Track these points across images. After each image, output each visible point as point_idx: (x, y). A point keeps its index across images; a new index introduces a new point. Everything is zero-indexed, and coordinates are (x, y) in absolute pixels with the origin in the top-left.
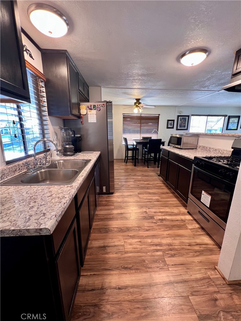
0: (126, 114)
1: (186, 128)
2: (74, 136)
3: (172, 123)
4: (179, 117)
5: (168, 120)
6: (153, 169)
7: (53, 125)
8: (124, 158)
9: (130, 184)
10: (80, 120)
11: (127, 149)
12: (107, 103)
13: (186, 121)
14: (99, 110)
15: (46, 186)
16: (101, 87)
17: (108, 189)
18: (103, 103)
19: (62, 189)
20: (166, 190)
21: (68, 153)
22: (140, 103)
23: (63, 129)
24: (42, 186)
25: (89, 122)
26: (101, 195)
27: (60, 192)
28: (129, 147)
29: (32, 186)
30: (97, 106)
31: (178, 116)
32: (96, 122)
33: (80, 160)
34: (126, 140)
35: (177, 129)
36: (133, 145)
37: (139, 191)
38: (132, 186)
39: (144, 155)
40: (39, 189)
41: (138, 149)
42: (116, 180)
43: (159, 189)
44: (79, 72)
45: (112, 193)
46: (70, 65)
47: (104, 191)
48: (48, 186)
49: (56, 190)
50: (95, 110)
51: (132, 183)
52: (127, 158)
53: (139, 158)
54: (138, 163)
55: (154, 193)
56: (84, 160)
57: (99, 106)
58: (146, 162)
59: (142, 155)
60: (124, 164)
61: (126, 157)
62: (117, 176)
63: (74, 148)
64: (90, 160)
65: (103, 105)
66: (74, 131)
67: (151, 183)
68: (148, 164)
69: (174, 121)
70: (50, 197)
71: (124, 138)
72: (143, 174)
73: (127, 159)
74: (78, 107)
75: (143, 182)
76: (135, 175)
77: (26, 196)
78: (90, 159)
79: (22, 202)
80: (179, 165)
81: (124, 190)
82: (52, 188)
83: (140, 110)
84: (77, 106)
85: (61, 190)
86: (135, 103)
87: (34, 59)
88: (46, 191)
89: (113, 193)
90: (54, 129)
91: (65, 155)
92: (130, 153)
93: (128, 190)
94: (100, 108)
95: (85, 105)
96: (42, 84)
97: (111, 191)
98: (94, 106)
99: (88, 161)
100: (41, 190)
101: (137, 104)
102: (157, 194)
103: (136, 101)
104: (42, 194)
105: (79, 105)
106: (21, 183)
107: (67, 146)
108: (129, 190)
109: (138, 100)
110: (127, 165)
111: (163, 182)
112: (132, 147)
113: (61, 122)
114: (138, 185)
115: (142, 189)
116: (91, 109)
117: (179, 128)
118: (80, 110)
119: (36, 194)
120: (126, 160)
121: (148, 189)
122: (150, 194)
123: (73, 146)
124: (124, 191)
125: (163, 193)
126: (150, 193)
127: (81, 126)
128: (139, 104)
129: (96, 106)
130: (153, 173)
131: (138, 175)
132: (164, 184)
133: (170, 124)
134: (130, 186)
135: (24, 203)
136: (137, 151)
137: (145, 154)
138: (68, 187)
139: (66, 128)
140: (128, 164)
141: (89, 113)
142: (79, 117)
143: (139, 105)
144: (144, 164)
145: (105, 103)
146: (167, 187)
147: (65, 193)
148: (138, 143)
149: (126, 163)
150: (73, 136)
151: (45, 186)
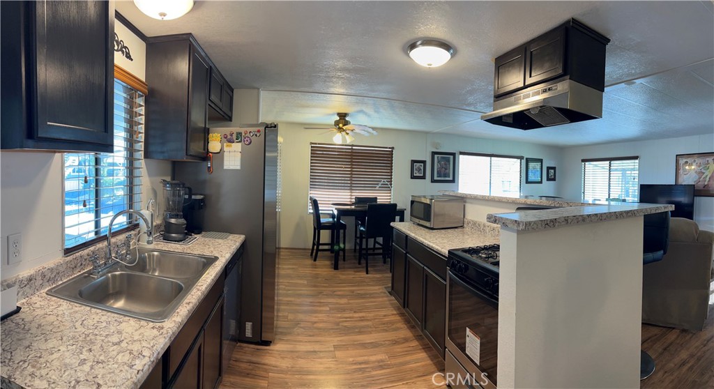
0: (319, 144)
1: (451, 178)
2: (190, 197)
3: (422, 168)
4: (436, 156)
5: (413, 162)
6: (378, 276)
7: (150, 175)
8: (311, 248)
9: (315, 319)
10: (205, 163)
11: (319, 226)
12: (267, 127)
13: (449, 164)
14: (247, 143)
15: (116, 315)
16: (259, 89)
17: (258, 329)
18: (256, 129)
19: (142, 330)
20: (405, 332)
21: (173, 235)
22: (346, 123)
23: (168, 185)
24: (109, 314)
25: (225, 168)
26: (239, 344)
27: (136, 338)
28: (323, 220)
29: (93, 310)
30: (245, 134)
31: (434, 153)
32: (239, 168)
33: (195, 255)
34: (315, 204)
35: (433, 181)
36: (333, 216)
37: (336, 340)
38: (321, 325)
39: (358, 241)
40: (104, 318)
41: (344, 227)
42: (282, 307)
43: (386, 331)
44: (213, 66)
45: (267, 343)
46: (194, 56)
47: (249, 333)
48: (118, 316)
49: (130, 330)
50: (240, 144)
51: (321, 316)
52: (318, 247)
53: (347, 248)
54: (344, 260)
55: (374, 345)
56: (201, 256)
57: (248, 135)
58: (363, 258)
59: (356, 240)
60: (310, 262)
61: (314, 244)
62: (288, 296)
63: (187, 224)
64: (216, 258)
65: (259, 131)
66: (190, 189)
67: (371, 315)
68: (367, 264)
69: (424, 162)
70: (115, 347)
71: (311, 199)
72: (353, 291)
73: (318, 250)
74: (205, 138)
75: (351, 315)
76: (332, 295)
77: (80, 329)
78: (216, 255)
79: (71, 342)
80: (425, 268)
81: (298, 335)
82: (124, 324)
83: (347, 137)
84: (202, 135)
85: (139, 332)
86: (337, 123)
87: (132, 60)
88: (112, 329)
89: (271, 342)
90: (152, 183)
91: (167, 239)
92: (325, 236)
93: (310, 336)
94: (250, 139)
95: (218, 133)
96: (141, 101)
97: (265, 337)
98: (239, 134)
99: (210, 261)
100: (104, 324)
101: (341, 125)
102: (382, 345)
103: (338, 118)
104: (104, 334)
105: (206, 132)
106: (79, 297)
107: (173, 221)
108: (313, 336)
109: (343, 116)
110: (315, 267)
111: (398, 309)
112: (331, 220)
113: (169, 167)
114: (338, 324)
115: (346, 335)
116: (231, 141)
117: (436, 178)
118: (208, 142)
119: (96, 332)
120: (315, 252)
121: (360, 333)
122: (366, 348)
123: (186, 220)
124: (300, 338)
125: (395, 342)
126: (364, 345)
127: (207, 176)
128: (344, 125)
129: (243, 134)
130: (377, 288)
131: (339, 293)
132: (402, 315)
133: (417, 170)
134: (315, 325)
135: (74, 346)
136: (342, 231)
137: (361, 238)
138: (153, 328)
139: (174, 182)
140: (317, 262)
141: (226, 149)
142: (205, 156)
143: (344, 128)
144: (360, 263)
145: (262, 129)
146: (407, 322)
147: (144, 344)
148: (342, 213)
149: (315, 260)
150: (187, 197)
151: (113, 315)
